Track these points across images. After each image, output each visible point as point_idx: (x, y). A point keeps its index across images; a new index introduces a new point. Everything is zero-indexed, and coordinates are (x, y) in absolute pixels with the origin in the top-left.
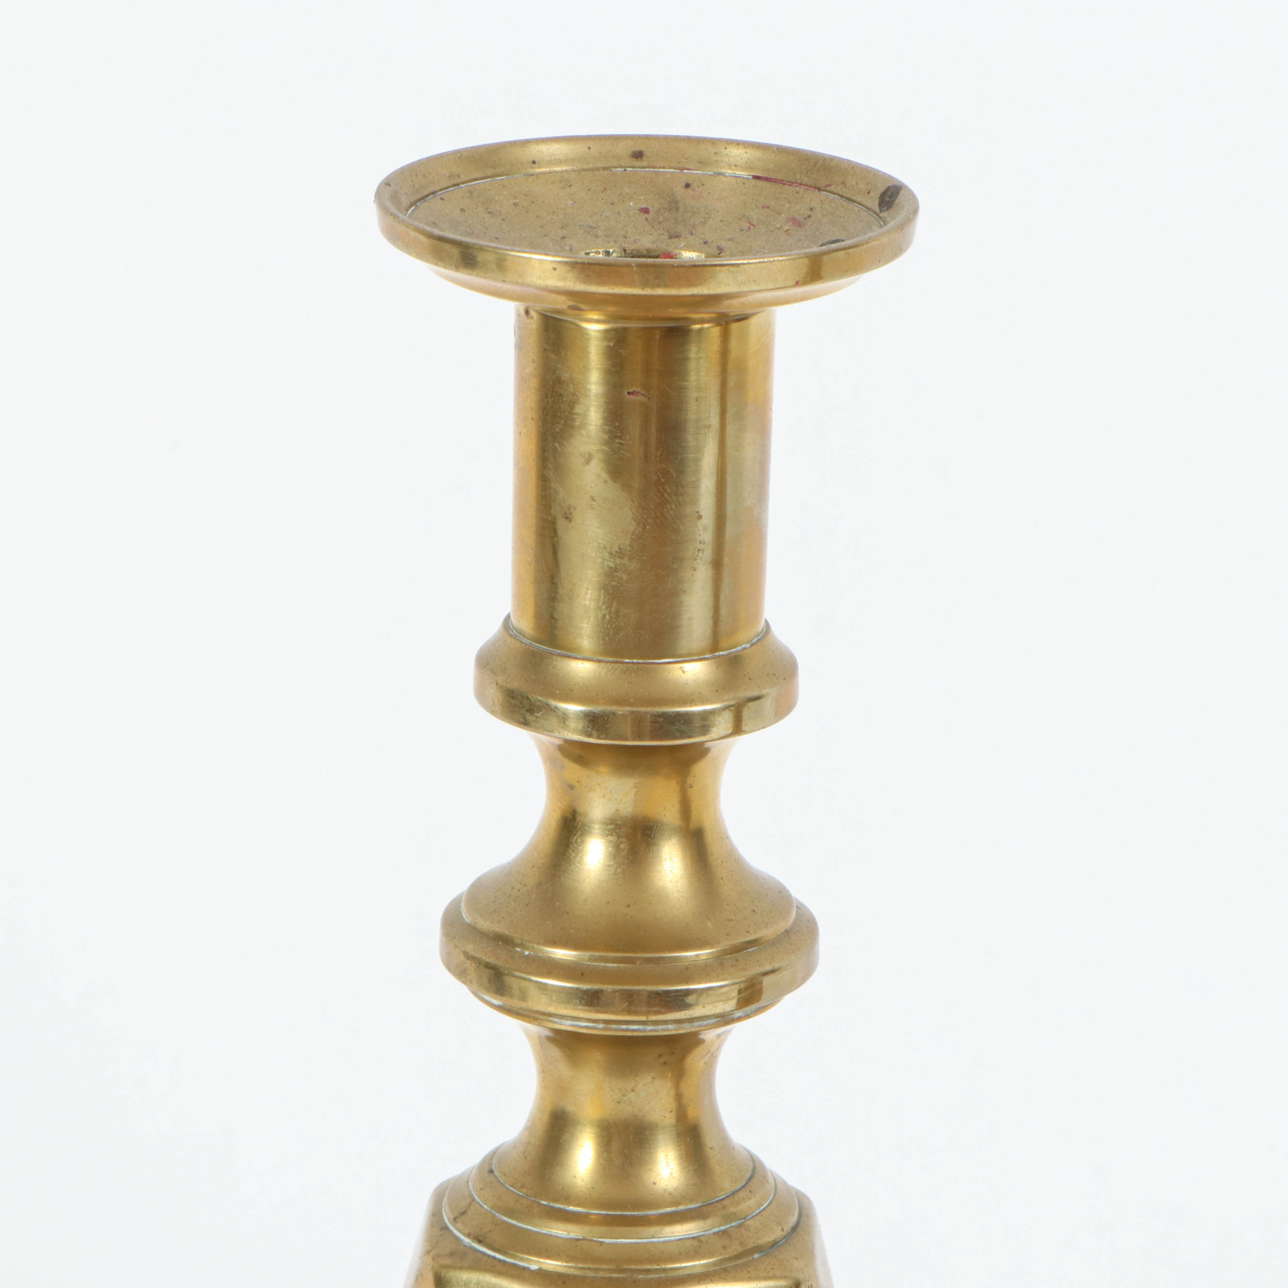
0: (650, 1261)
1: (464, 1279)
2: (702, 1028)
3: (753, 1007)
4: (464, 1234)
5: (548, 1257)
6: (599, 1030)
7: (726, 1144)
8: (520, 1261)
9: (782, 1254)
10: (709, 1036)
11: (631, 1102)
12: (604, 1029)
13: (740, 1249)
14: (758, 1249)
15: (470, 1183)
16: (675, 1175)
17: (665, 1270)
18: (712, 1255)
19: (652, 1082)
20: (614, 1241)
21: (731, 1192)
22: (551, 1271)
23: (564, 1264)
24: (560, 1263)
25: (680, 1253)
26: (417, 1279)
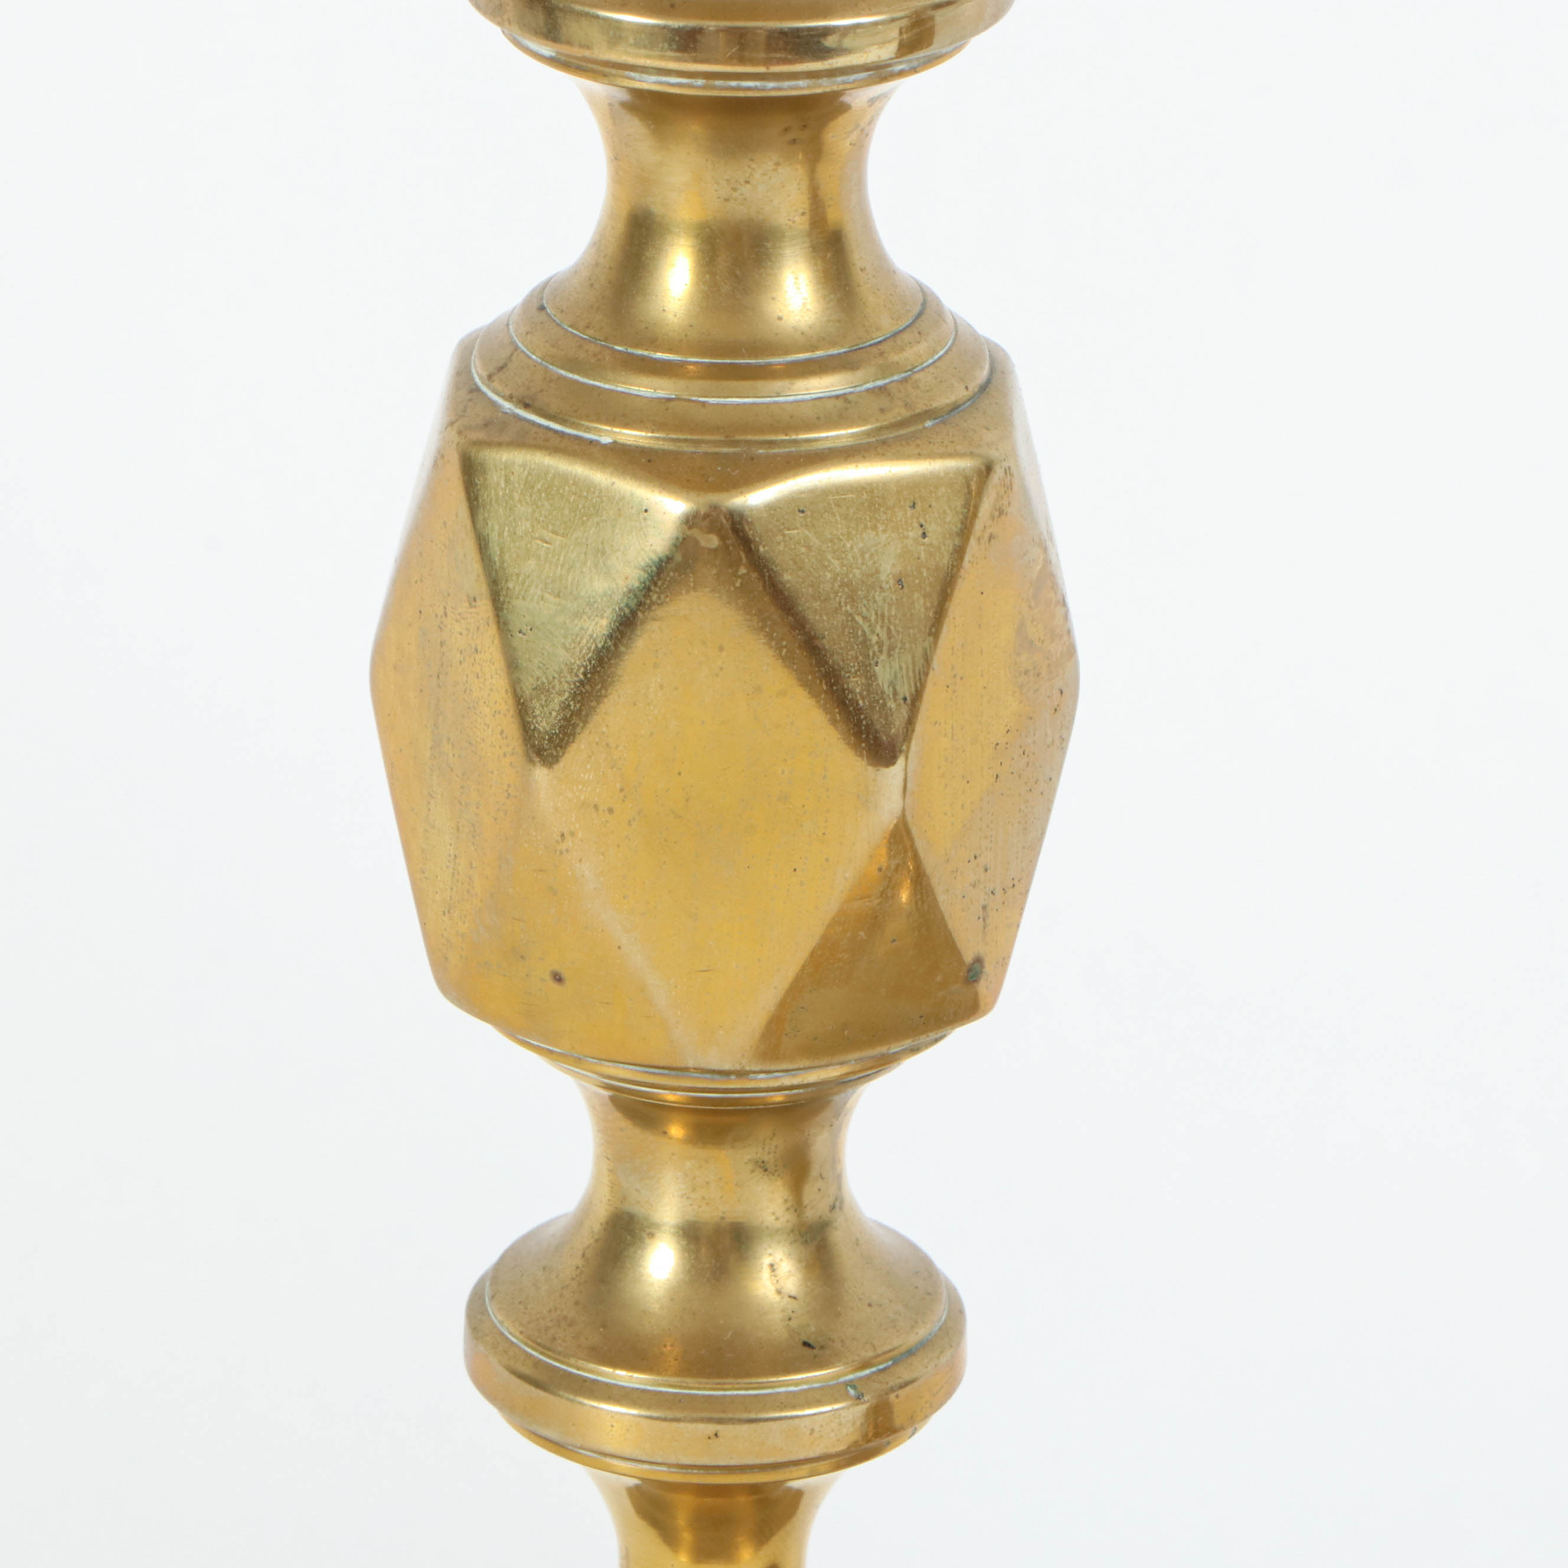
0: (774, 428)
1: (504, 460)
2: (848, 86)
3: (921, 54)
4: (503, 397)
5: (626, 425)
6: (697, 88)
7: (884, 268)
8: (585, 431)
9: (966, 421)
10: (859, 98)
11: (745, 199)
12: (703, 87)
13: (905, 413)
14: (929, 414)
15: (511, 327)
16: (810, 306)
17: (796, 442)
18: (864, 421)
19: (775, 170)
20: (722, 400)
21: (892, 333)
22: (630, 445)
23: (650, 435)
24: (643, 434)
25: (818, 418)
26: (435, 465)
